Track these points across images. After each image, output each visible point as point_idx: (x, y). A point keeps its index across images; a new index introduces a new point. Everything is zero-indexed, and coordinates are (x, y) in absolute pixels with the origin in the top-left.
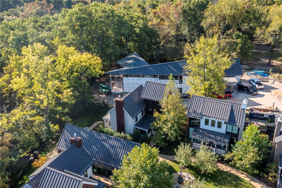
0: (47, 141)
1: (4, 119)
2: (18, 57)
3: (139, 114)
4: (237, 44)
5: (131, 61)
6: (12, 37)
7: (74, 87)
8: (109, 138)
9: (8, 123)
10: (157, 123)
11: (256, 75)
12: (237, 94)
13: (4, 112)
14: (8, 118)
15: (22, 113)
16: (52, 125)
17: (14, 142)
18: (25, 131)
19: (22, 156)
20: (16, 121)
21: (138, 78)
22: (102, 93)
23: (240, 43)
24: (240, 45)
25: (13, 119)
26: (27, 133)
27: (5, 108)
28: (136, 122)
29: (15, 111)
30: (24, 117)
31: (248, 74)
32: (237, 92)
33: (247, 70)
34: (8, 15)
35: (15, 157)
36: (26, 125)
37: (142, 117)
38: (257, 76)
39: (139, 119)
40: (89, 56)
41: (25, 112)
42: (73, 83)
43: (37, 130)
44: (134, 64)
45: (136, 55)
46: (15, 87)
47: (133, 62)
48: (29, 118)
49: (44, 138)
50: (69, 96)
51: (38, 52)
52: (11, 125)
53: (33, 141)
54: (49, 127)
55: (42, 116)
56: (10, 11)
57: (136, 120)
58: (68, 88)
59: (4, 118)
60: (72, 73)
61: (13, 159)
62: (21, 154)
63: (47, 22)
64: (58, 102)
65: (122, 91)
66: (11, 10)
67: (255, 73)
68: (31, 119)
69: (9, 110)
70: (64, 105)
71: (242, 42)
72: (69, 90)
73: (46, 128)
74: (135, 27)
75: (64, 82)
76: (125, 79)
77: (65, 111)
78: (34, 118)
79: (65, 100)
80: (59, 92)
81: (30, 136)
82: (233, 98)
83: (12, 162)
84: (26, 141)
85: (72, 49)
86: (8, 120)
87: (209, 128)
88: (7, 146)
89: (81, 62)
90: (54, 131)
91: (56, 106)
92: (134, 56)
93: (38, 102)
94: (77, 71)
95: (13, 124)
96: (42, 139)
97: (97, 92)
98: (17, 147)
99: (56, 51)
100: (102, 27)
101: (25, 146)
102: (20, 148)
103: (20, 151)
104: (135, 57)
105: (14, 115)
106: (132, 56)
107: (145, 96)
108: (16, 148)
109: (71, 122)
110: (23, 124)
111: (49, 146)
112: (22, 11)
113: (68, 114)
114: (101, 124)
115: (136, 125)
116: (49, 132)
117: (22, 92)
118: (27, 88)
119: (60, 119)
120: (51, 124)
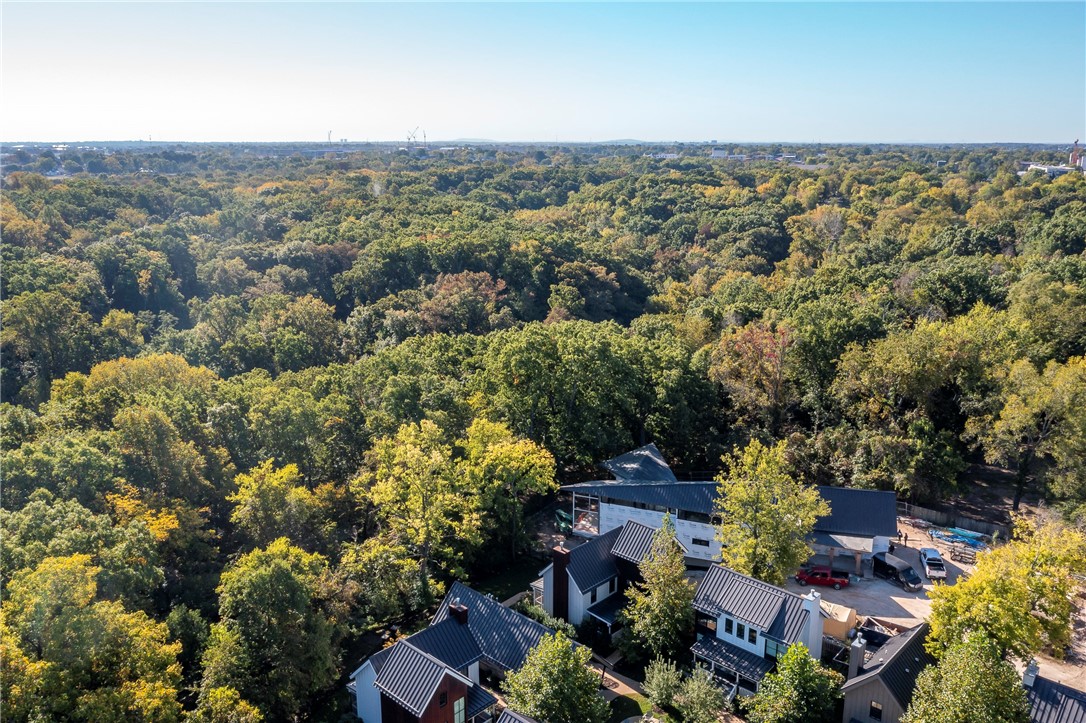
0: (419, 610)
1: (351, 554)
2: (390, 442)
3: (601, 584)
4: (913, 452)
5: (635, 466)
6: (389, 389)
7: (491, 510)
8: (525, 623)
9: (356, 562)
10: (629, 611)
11: (952, 542)
12: (869, 583)
13: (353, 540)
14: (357, 551)
15: (381, 548)
16: (432, 581)
17: (361, 600)
18: (382, 584)
19: (370, 627)
20: (370, 560)
21: (633, 509)
22: (558, 532)
23: (921, 449)
24: (920, 456)
25: (365, 557)
26: (384, 588)
27: (356, 534)
28: (592, 602)
29: (371, 542)
30: (384, 556)
31: (934, 536)
32: (872, 577)
33: (938, 525)
34: (397, 307)
35: (358, 627)
36: (386, 572)
37: (608, 595)
38: (956, 544)
39: (599, 599)
40: (531, 446)
41: (387, 547)
42: (490, 503)
43: (404, 586)
44: (637, 474)
45: (651, 450)
46: (376, 500)
47: (637, 469)
48: (393, 560)
49: (414, 603)
50: (474, 528)
51: (426, 436)
52: (361, 566)
53: (393, 606)
54: (425, 583)
55: (417, 559)
56: (401, 295)
57: (594, 598)
58: (477, 510)
59: (351, 552)
60: (490, 481)
61: (354, 630)
62: (368, 624)
63: (467, 350)
64: (450, 538)
65: (596, 533)
66: (404, 292)
67: (952, 537)
68: (396, 562)
69: (362, 538)
70: (461, 545)
71: (929, 448)
72: (475, 516)
73: (419, 583)
74: (657, 384)
75: (472, 498)
76: (604, 507)
77: (457, 557)
78: (401, 562)
79: (462, 534)
80: (456, 516)
81: (390, 596)
82: (852, 590)
83: (352, 635)
84: (382, 602)
85: (500, 427)
86: (358, 556)
87: (732, 639)
88: (348, 603)
89: (511, 459)
90: (435, 593)
91: (442, 544)
92: (647, 453)
93: (413, 531)
94: (500, 478)
95: (365, 565)
96: (410, 605)
97: (549, 526)
98: (365, 610)
99: (467, 429)
100: (575, 382)
101: (378, 611)
102: (368, 614)
103: (369, 618)
104: (647, 456)
105: (368, 548)
106: (642, 453)
107: (618, 551)
108: (362, 612)
109: (467, 581)
110: (380, 570)
111: (420, 623)
112: (429, 296)
113: (461, 563)
114: (528, 596)
115: (590, 609)
116: (425, 592)
117: (387, 508)
118: (397, 501)
119: (447, 570)
120: (431, 578)
